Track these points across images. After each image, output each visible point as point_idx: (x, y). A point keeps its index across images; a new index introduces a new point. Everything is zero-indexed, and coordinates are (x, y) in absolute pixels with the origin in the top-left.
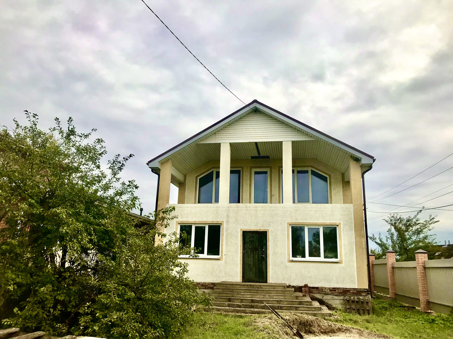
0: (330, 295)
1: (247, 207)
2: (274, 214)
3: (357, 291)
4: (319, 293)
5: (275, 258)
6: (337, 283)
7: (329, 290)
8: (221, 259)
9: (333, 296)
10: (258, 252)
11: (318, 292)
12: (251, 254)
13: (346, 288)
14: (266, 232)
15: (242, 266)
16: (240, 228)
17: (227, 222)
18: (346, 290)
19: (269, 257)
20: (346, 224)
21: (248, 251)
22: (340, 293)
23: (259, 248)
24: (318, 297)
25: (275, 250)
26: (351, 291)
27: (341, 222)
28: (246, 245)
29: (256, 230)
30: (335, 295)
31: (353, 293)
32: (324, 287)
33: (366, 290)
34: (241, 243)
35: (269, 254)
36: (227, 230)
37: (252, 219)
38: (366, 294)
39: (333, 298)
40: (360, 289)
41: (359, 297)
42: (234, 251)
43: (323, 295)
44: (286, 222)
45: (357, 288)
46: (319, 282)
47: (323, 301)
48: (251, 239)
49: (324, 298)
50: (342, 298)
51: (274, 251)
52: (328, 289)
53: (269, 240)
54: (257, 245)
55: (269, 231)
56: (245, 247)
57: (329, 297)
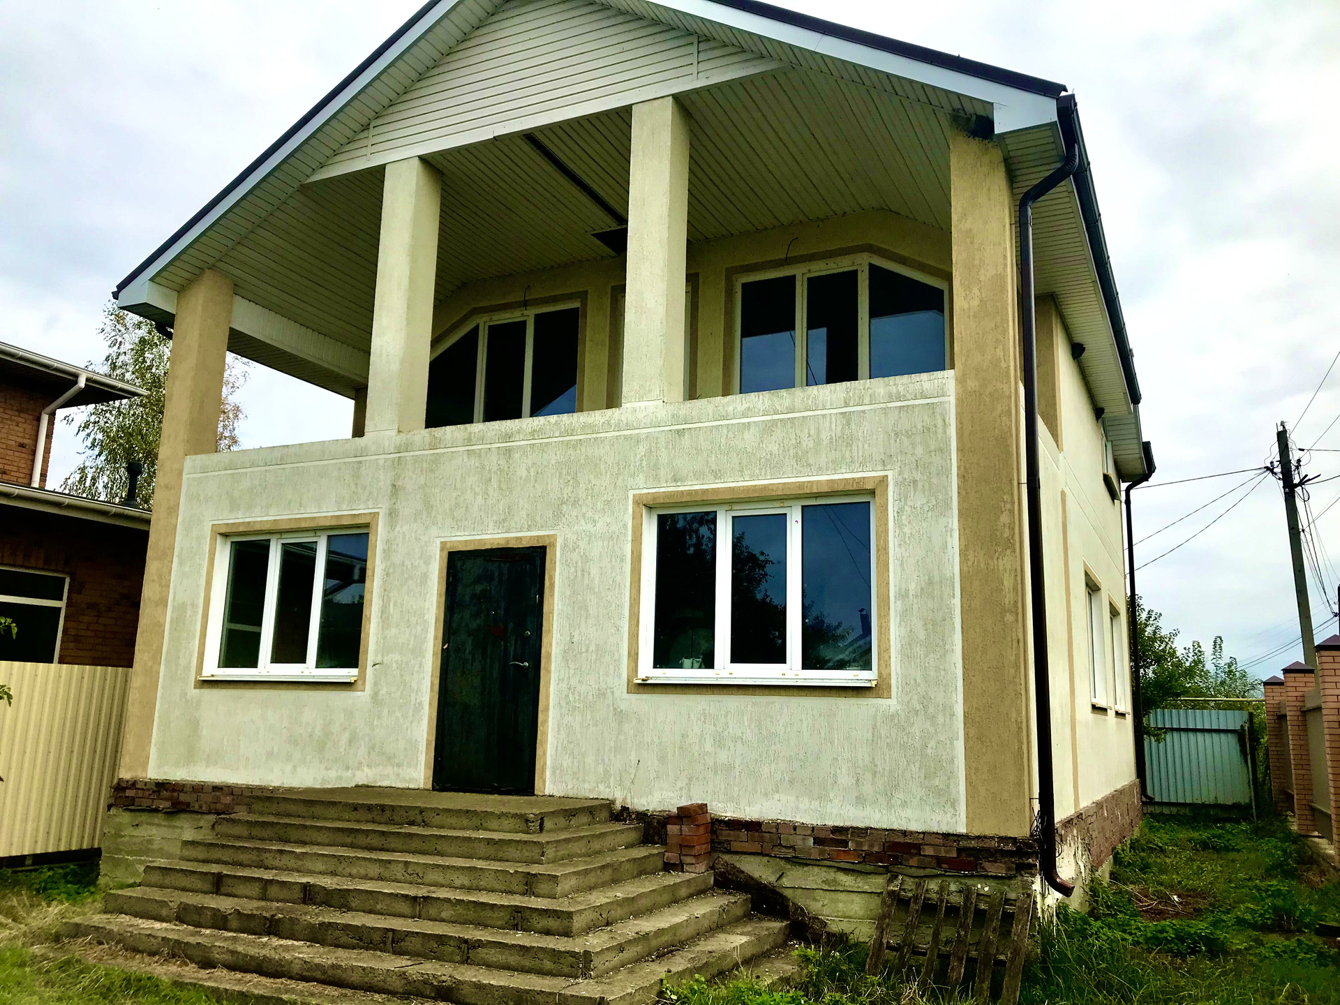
0: (816, 869)
1: (469, 439)
2: (582, 461)
3: (960, 851)
4: (761, 854)
5: (572, 672)
6: (860, 800)
7: (811, 841)
8: (360, 682)
9: (832, 875)
10: (506, 645)
11: (756, 847)
12: (473, 657)
13: (904, 833)
14: (544, 548)
15: (435, 714)
16: (438, 541)
17: (392, 514)
18: (901, 840)
19: (549, 672)
20: (915, 482)
21: (464, 643)
22: (867, 858)
23: (511, 625)
24: (756, 875)
25: (576, 634)
26: (929, 851)
27: (890, 473)
28: (456, 617)
29: (503, 545)
30: (842, 865)
31: (939, 861)
32: (785, 824)
33: (1010, 847)
34: (438, 607)
35: (549, 655)
36: (387, 553)
37: (491, 492)
38: (1009, 869)
39: (834, 880)
40: (978, 837)
41: (970, 882)
42: (410, 646)
43: (782, 863)
44: (631, 494)
45: (962, 829)
46: (766, 795)
47: (782, 896)
48: (479, 588)
49: (785, 882)
50: (877, 883)
51: (572, 636)
52: (809, 832)
53: (552, 585)
54: (501, 612)
55: (553, 545)
56: (454, 625)
57: (812, 877)
